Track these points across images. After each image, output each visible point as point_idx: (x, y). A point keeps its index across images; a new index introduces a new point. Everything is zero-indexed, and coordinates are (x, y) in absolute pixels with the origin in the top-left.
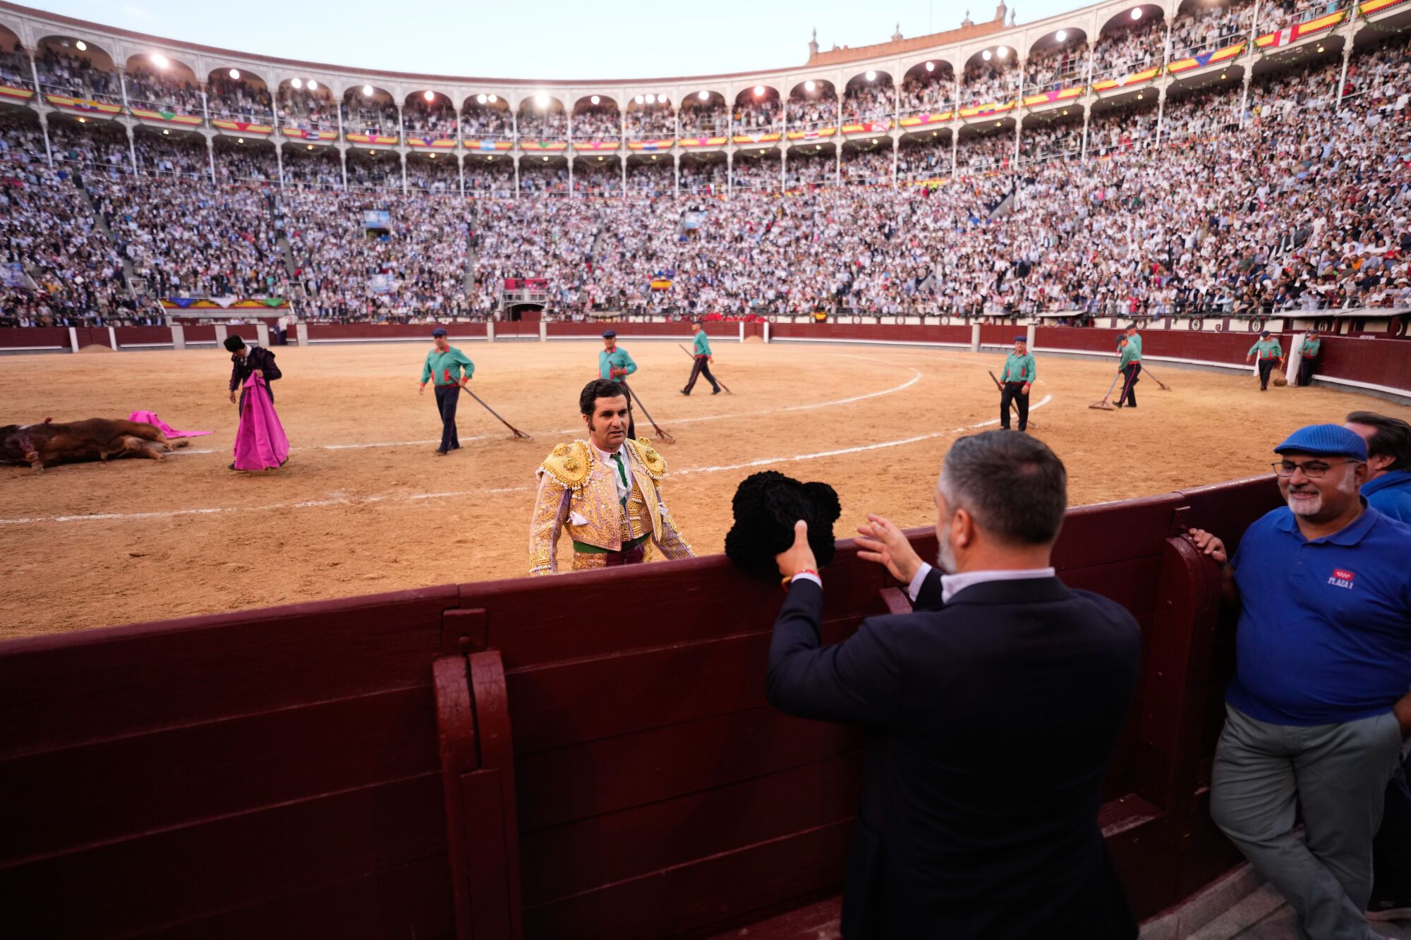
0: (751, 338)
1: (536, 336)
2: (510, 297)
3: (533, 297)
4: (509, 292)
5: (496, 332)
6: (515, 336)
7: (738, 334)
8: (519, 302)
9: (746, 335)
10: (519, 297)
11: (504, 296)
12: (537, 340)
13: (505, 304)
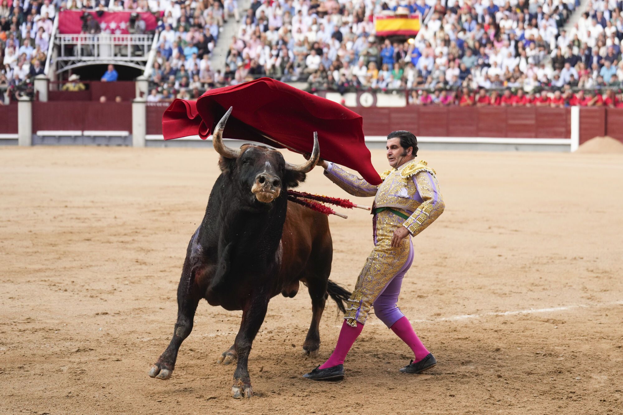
0: (596, 142)
1: (124, 133)
2: (70, 50)
3: (119, 50)
4: (67, 38)
5: (36, 126)
6: (78, 133)
7: (567, 134)
8: (90, 61)
9: (582, 140)
10: (87, 51)
11: (57, 47)
12: (126, 142)
13: (59, 65)
